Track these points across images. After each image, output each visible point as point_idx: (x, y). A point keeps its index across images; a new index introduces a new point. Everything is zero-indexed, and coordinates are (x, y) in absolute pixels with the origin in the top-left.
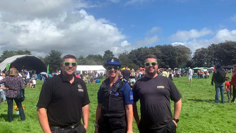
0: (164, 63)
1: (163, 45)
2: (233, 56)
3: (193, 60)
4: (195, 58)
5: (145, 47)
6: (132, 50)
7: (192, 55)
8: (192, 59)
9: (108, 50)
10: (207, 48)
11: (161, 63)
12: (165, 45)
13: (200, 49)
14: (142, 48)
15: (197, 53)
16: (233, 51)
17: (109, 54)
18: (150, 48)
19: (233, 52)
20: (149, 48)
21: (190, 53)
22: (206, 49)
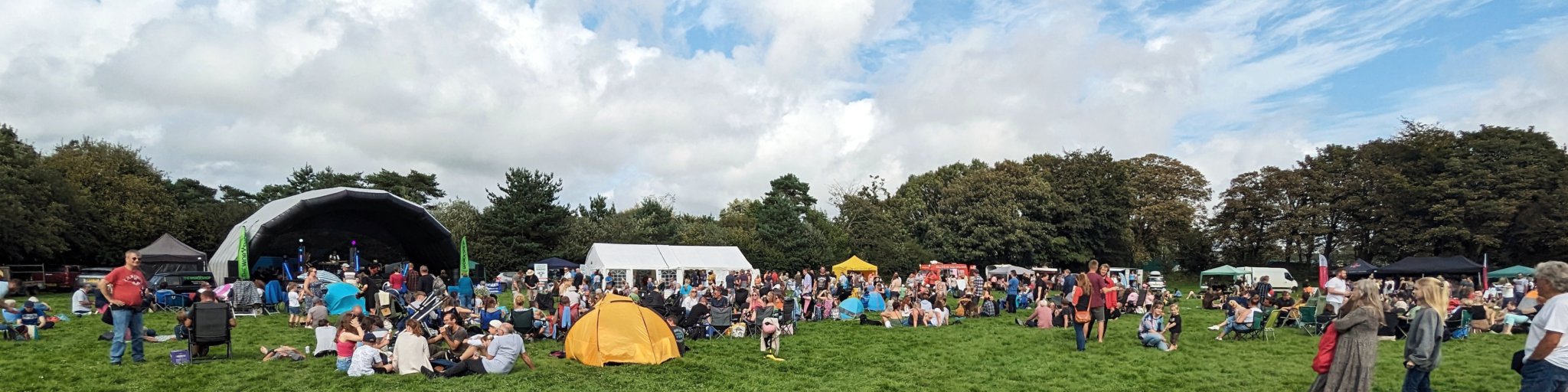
0: (1063, 240)
1: (1063, 156)
2: (1436, 214)
3: (1216, 231)
4: (1225, 218)
5: (976, 163)
6: (911, 178)
7: (1209, 205)
8: (1212, 222)
9: (789, 177)
10: (1298, 167)
11: (1045, 240)
12: (1076, 155)
13: (1255, 174)
14: (961, 167)
15: (1240, 196)
16: (1445, 183)
17: (793, 194)
18: (999, 167)
19: (1441, 189)
20: (992, 166)
21: (1203, 194)
22: (1286, 173)
